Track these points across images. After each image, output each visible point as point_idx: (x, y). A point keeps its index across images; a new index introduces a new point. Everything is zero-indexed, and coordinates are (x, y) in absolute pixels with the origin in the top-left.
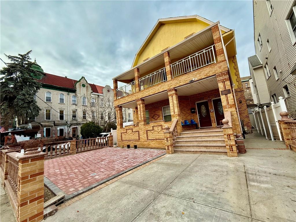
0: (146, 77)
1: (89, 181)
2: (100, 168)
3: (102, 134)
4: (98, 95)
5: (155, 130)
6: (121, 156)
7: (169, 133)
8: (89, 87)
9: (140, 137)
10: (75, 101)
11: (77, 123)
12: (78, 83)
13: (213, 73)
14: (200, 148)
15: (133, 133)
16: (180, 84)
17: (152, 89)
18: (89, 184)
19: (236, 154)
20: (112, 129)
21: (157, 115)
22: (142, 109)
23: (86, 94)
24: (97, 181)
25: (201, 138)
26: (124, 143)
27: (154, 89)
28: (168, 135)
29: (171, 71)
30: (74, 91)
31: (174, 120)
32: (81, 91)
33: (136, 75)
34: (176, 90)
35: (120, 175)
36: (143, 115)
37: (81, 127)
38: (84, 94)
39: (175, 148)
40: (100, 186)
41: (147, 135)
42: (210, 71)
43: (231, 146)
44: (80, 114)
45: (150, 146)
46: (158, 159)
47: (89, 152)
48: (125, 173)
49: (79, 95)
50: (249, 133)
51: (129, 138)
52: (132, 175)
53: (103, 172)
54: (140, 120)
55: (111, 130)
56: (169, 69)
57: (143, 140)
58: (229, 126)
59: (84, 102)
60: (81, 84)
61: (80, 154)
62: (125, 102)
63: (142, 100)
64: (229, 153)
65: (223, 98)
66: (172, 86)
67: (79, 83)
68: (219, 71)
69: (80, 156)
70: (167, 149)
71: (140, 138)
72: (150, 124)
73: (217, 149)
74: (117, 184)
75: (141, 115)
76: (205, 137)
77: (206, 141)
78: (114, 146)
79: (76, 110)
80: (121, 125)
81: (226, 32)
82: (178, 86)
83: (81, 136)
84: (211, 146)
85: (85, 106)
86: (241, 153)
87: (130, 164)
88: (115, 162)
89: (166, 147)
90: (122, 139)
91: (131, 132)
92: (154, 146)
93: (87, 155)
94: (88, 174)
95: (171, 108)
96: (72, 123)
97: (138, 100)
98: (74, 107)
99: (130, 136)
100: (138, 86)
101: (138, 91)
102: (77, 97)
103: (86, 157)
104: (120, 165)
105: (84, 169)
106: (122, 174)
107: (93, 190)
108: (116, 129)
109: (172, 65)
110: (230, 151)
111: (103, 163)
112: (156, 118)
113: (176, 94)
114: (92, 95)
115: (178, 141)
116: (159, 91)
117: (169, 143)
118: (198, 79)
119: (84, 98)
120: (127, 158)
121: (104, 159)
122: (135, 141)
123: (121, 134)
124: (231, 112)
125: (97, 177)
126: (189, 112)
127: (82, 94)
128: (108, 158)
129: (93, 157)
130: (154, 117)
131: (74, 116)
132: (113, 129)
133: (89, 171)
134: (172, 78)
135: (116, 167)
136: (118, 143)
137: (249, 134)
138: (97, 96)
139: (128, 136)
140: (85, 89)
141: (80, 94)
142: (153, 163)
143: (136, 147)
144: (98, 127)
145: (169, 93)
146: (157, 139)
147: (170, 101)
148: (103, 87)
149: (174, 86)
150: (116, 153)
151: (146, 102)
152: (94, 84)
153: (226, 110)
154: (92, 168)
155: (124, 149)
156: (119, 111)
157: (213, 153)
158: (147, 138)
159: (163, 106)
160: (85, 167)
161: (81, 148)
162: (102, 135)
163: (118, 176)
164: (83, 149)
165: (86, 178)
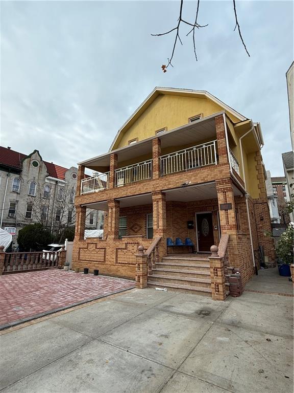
0: (126, 168)
1: (9, 317)
2: (29, 301)
3: (51, 245)
4: (57, 182)
5: (129, 249)
6: (68, 285)
7: (143, 257)
8: (43, 167)
9: (107, 257)
10: (17, 187)
11: (14, 222)
12: (26, 160)
13: (212, 178)
14: (183, 284)
15: (96, 250)
16: (170, 186)
17: (132, 188)
18: (6, 321)
19: (222, 297)
20: (66, 239)
21: (138, 225)
22: (114, 215)
23: (37, 178)
24: (19, 317)
25: (188, 269)
26: (81, 265)
27: (134, 187)
28: (141, 260)
29: (159, 166)
30: (18, 171)
31: (157, 237)
32: (30, 172)
33: (112, 163)
34: (164, 194)
35: (55, 312)
36: (115, 224)
37: (19, 231)
38: (34, 178)
39: (149, 281)
40: (21, 325)
41: (117, 256)
42: (208, 175)
43: (217, 285)
44: (21, 210)
45: (119, 274)
46: (120, 294)
47: (22, 274)
48: (63, 310)
49: (25, 178)
50: (271, 267)
51: (89, 257)
52: (70, 314)
53: (32, 306)
54: (110, 230)
55: (66, 242)
56: (157, 162)
57: (109, 263)
58: (218, 256)
59: (32, 190)
60: (32, 162)
61: (8, 276)
62: (91, 201)
63: (117, 201)
64: (214, 294)
65: (222, 213)
66: (158, 187)
67: (29, 159)
68: (219, 176)
69: (7, 279)
70: (137, 280)
71: (107, 260)
72: (123, 239)
73: (203, 287)
74: (45, 323)
75: (111, 223)
76: (193, 268)
77: (193, 274)
78: (65, 267)
79: (17, 201)
80: (82, 235)
81: (242, 121)
82: (167, 188)
83: (18, 245)
84: (197, 282)
85: (33, 196)
86: (233, 296)
87: (76, 298)
88: (55, 293)
89: (136, 278)
90: (79, 258)
91: (94, 248)
92: (124, 274)
93: (18, 278)
94: (9, 308)
95: (155, 219)
96: (6, 222)
97: (110, 201)
98: (14, 197)
99: (92, 255)
100: (112, 180)
101: (112, 187)
102: (22, 181)
103: (15, 282)
104: (61, 299)
105: (7, 299)
106: (57, 312)
107: (11, 329)
108: (73, 241)
109: (162, 158)
110: (216, 291)
111: (38, 293)
112: (136, 230)
113: (163, 200)
114: (46, 181)
115: (156, 270)
116: (140, 192)
117: (140, 272)
118: (193, 184)
119: (33, 184)
120: (76, 288)
121: (41, 288)
122: (97, 263)
123: (78, 249)
124: (230, 236)
125: (22, 312)
126: (185, 226)
127: (31, 177)
128: (47, 287)
129: (26, 282)
130: (134, 228)
131: (12, 211)
132: (69, 240)
133: (12, 303)
134: (159, 177)
135: (54, 300)
136: (72, 263)
137: (269, 268)
138: (54, 183)
139: (89, 255)
140: (36, 169)
141: (27, 176)
142: (109, 299)
143: (96, 273)
144: (48, 234)
145: (154, 197)
146: (129, 264)
147: (155, 208)
148: (66, 170)
149: (161, 188)
150: (63, 279)
151: (122, 205)
152: (52, 164)
153: (224, 231)
154: (19, 299)
155: (79, 274)
156: (80, 214)
157: (196, 292)
158: (117, 260)
159: (148, 213)
160: (9, 296)
161: (12, 266)
162: (52, 247)
163: (50, 314)
164: (14, 268)
165: (6, 313)
